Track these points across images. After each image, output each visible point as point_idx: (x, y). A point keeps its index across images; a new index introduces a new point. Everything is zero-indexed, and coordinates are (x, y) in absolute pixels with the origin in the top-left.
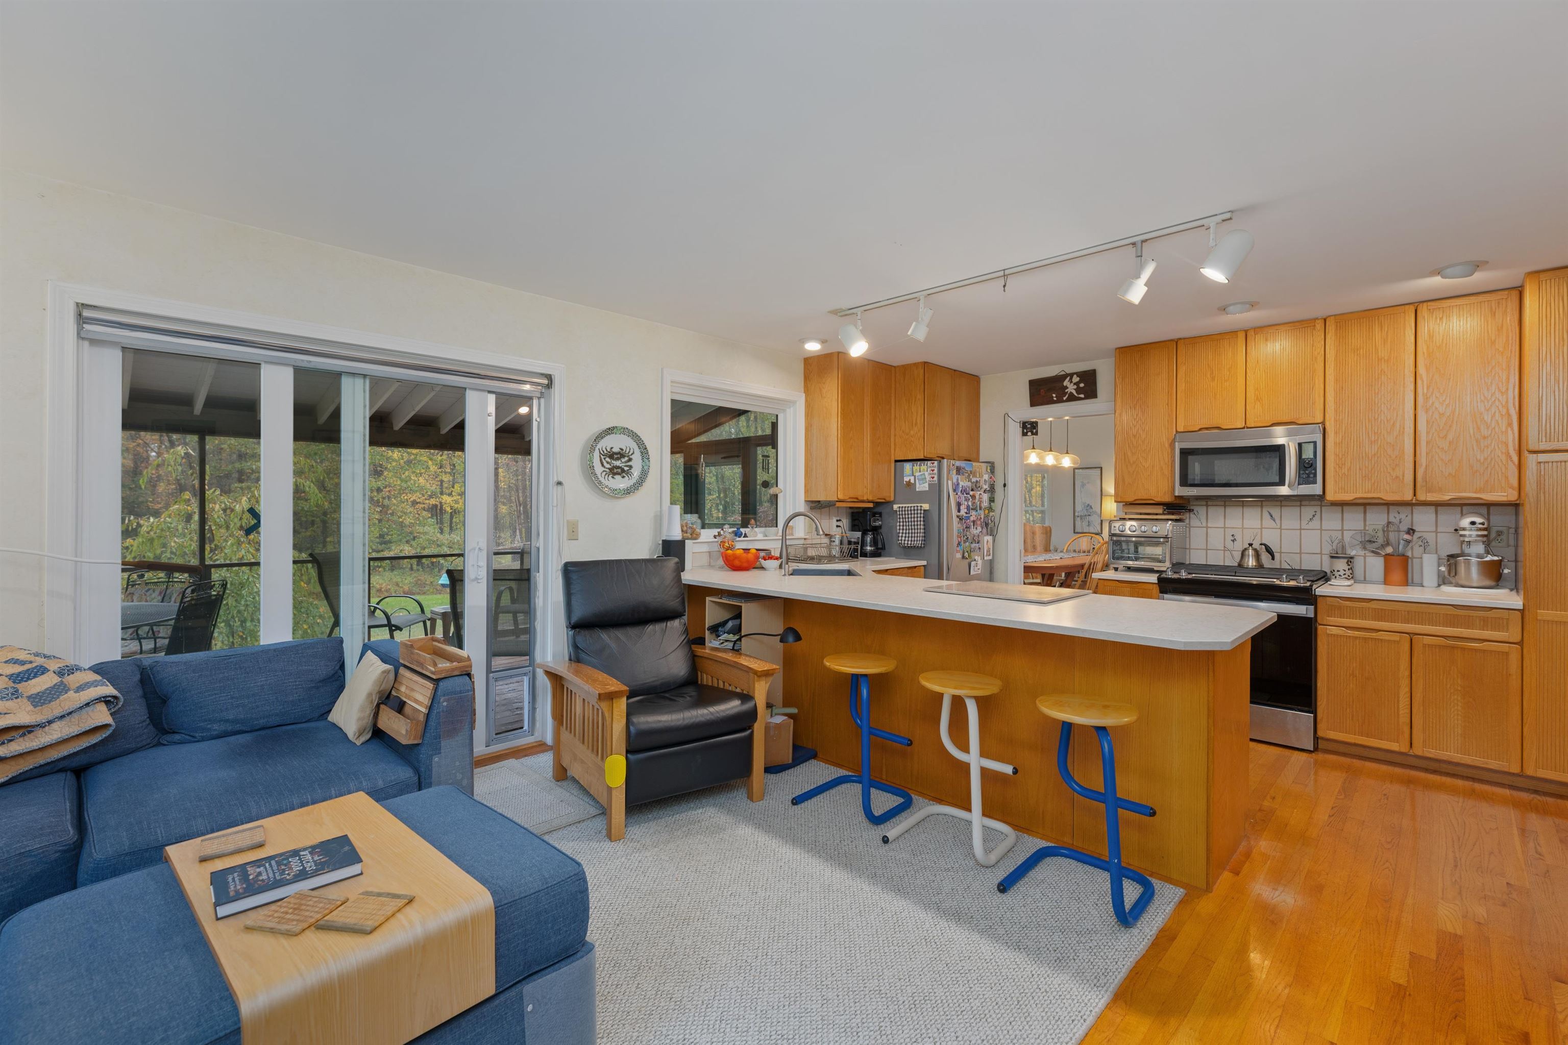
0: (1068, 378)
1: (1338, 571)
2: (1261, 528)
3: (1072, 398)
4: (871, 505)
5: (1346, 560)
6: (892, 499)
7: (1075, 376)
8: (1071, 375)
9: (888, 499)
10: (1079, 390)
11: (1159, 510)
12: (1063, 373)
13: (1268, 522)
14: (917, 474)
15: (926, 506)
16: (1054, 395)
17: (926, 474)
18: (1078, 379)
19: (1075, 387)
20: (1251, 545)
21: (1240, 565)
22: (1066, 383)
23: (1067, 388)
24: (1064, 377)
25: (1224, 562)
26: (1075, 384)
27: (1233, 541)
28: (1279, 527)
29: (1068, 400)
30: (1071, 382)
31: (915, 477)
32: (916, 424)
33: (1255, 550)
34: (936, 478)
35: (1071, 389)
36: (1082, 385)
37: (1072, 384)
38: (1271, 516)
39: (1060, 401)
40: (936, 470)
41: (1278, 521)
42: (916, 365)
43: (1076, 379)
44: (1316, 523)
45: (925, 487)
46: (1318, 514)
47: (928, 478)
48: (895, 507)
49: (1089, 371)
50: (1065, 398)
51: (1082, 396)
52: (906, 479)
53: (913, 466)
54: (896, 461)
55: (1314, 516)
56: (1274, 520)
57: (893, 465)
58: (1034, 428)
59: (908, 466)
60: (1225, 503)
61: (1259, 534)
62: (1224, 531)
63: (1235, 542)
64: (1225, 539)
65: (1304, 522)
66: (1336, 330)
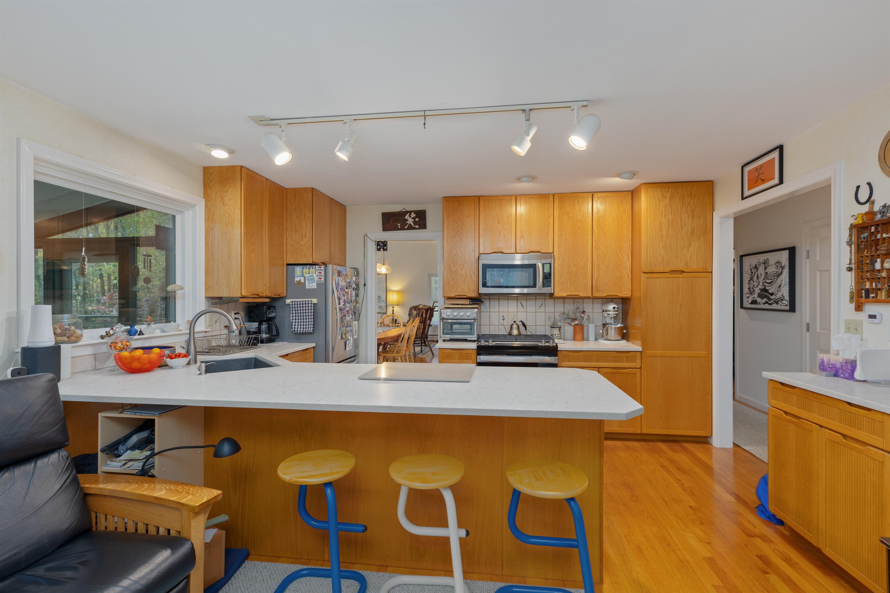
0: (408, 214)
1: (555, 335)
2: (517, 312)
3: (410, 228)
4: (267, 300)
5: (559, 329)
6: (285, 295)
7: (413, 213)
8: (410, 212)
9: (282, 295)
10: (415, 222)
11: (467, 302)
12: (404, 210)
13: (520, 308)
14: (307, 275)
15: (315, 301)
16: (399, 225)
17: (315, 275)
18: (414, 215)
19: (413, 220)
20: (515, 322)
21: (510, 334)
22: (407, 217)
23: (407, 220)
24: (406, 213)
25: (499, 333)
26: (412, 218)
27: (503, 319)
28: (526, 311)
29: (407, 229)
30: (410, 217)
31: (305, 277)
32: (306, 236)
33: (517, 325)
34: (323, 279)
35: (410, 221)
36: (417, 219)
37: (411, 218)
38: (522, 305)
39: (403, 229)
40: (323, 273)
41: (525, 308)
42: (306, 189)
43: (413, 215)
44: (542, 309)
45: (314, 286)
46: (544, 303)
47: (316, 279)
48: (288, 301)
49: (422, 211)
50: (406, 227)
51: (417, 227)
52: (297, 279)
53: (303, 269)
54: (288, 265)
55: (542, 305)
56: (523, 307)
57: (285, 267)
58: (385, 245)
59: (298, 269)
60: (499, 298)
61: (516, 315)
62: (499, 314)
63: (504, 320)
64: (499, 319)
65: (537, 308)
66: (559, 202)
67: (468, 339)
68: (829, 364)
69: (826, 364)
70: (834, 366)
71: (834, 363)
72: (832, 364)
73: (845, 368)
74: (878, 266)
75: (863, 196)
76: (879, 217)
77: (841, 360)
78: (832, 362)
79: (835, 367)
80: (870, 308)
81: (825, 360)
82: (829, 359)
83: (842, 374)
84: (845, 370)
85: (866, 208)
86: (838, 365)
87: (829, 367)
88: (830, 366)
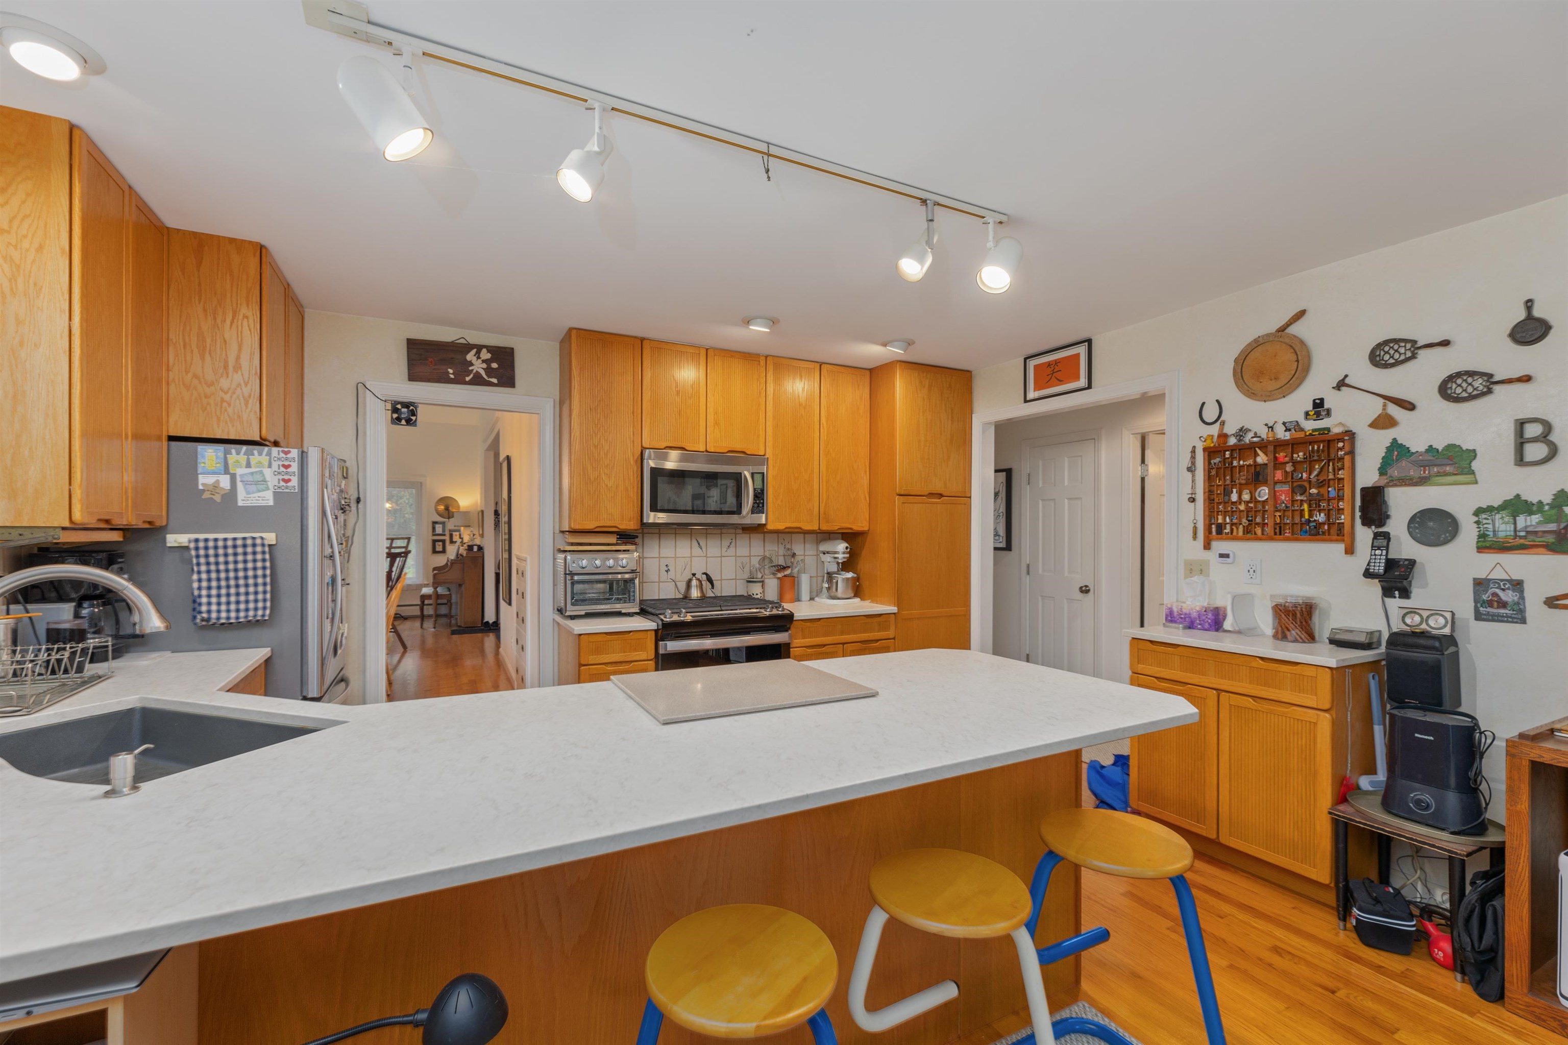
0: (474, 351)
1: (757, 594)
2: (691, 557)
3: (478, 381)
4: (115, 537)
5: (761, 584)
6: (164, 523)
7: (484, 351)
8: (479, 348)
9: (158, 523)
10: (488, 370)
11: (613, 539)
12: (462, 341)
13: (697, 551)
14: (240, 471)
15: (271, 538)
16: (451, 371)
17: (268, 473)
18: (489, 356)
19: (485, 366)
20: (694, 575)
21: (686, 597)
22: (470, 356)
23: (471, 364)
24: (468, 347)
25: (659, 596)
26: (484, 361)
27: (667, 571)
28: (705, 555)
29: (470, 383)
30: (479, 358)
31: (233, 478)
32: (238, 367)
33: (698, 579)
34: (295, 482)
35: (478, 367)
36: (495, 365)
37: (480, 361)
38: (699, 544)
39: (459, 380)
40: (295, 467)
41: (704, 549)
42: (238, 244)
43: (485, 355)
44: (731, 551)
45: (267, 498)
46: (734, 541)
47: (272, 480)
48: (173, 540)
49: (505, 348)
50: (468, 379)
51: (495, 381)
52: (204, 480)
53: (227, 453)
54: (172, 438)
55: (731, 544)
56: (701, 549)
57: (165, 443)
58: (413, 413)
59: (209, 455)
60: (660, 531)
61: (689, 563)
62: (659, 561)
63: (669, 573)
64: (659, 570)
65: (724, 550)
66: (774, 370)
67: (624, 611)
68: (1181, 614)
69: (1176, 614)
70: (1188, 615)
71: (1188, 612)
72: (1186, 614)
73: (1204, 618)
74: (1234, 497)
75: (1211, 413)
76: (1232, 441)
77: (1198, 609)
78: (1184, 611)
79: (1190, 617)
80: (1220, 546)
81: (1175, 610)
82: (1180, 607)
83: (1200, 624)
84: (1203, 620)
85: (1214, 430)
86: (1195, 615)
87: (1181, 618)
88: (1182, 616)
